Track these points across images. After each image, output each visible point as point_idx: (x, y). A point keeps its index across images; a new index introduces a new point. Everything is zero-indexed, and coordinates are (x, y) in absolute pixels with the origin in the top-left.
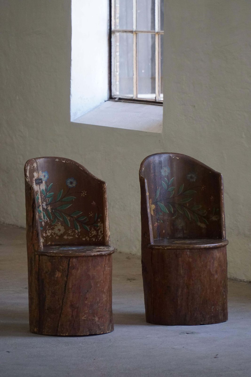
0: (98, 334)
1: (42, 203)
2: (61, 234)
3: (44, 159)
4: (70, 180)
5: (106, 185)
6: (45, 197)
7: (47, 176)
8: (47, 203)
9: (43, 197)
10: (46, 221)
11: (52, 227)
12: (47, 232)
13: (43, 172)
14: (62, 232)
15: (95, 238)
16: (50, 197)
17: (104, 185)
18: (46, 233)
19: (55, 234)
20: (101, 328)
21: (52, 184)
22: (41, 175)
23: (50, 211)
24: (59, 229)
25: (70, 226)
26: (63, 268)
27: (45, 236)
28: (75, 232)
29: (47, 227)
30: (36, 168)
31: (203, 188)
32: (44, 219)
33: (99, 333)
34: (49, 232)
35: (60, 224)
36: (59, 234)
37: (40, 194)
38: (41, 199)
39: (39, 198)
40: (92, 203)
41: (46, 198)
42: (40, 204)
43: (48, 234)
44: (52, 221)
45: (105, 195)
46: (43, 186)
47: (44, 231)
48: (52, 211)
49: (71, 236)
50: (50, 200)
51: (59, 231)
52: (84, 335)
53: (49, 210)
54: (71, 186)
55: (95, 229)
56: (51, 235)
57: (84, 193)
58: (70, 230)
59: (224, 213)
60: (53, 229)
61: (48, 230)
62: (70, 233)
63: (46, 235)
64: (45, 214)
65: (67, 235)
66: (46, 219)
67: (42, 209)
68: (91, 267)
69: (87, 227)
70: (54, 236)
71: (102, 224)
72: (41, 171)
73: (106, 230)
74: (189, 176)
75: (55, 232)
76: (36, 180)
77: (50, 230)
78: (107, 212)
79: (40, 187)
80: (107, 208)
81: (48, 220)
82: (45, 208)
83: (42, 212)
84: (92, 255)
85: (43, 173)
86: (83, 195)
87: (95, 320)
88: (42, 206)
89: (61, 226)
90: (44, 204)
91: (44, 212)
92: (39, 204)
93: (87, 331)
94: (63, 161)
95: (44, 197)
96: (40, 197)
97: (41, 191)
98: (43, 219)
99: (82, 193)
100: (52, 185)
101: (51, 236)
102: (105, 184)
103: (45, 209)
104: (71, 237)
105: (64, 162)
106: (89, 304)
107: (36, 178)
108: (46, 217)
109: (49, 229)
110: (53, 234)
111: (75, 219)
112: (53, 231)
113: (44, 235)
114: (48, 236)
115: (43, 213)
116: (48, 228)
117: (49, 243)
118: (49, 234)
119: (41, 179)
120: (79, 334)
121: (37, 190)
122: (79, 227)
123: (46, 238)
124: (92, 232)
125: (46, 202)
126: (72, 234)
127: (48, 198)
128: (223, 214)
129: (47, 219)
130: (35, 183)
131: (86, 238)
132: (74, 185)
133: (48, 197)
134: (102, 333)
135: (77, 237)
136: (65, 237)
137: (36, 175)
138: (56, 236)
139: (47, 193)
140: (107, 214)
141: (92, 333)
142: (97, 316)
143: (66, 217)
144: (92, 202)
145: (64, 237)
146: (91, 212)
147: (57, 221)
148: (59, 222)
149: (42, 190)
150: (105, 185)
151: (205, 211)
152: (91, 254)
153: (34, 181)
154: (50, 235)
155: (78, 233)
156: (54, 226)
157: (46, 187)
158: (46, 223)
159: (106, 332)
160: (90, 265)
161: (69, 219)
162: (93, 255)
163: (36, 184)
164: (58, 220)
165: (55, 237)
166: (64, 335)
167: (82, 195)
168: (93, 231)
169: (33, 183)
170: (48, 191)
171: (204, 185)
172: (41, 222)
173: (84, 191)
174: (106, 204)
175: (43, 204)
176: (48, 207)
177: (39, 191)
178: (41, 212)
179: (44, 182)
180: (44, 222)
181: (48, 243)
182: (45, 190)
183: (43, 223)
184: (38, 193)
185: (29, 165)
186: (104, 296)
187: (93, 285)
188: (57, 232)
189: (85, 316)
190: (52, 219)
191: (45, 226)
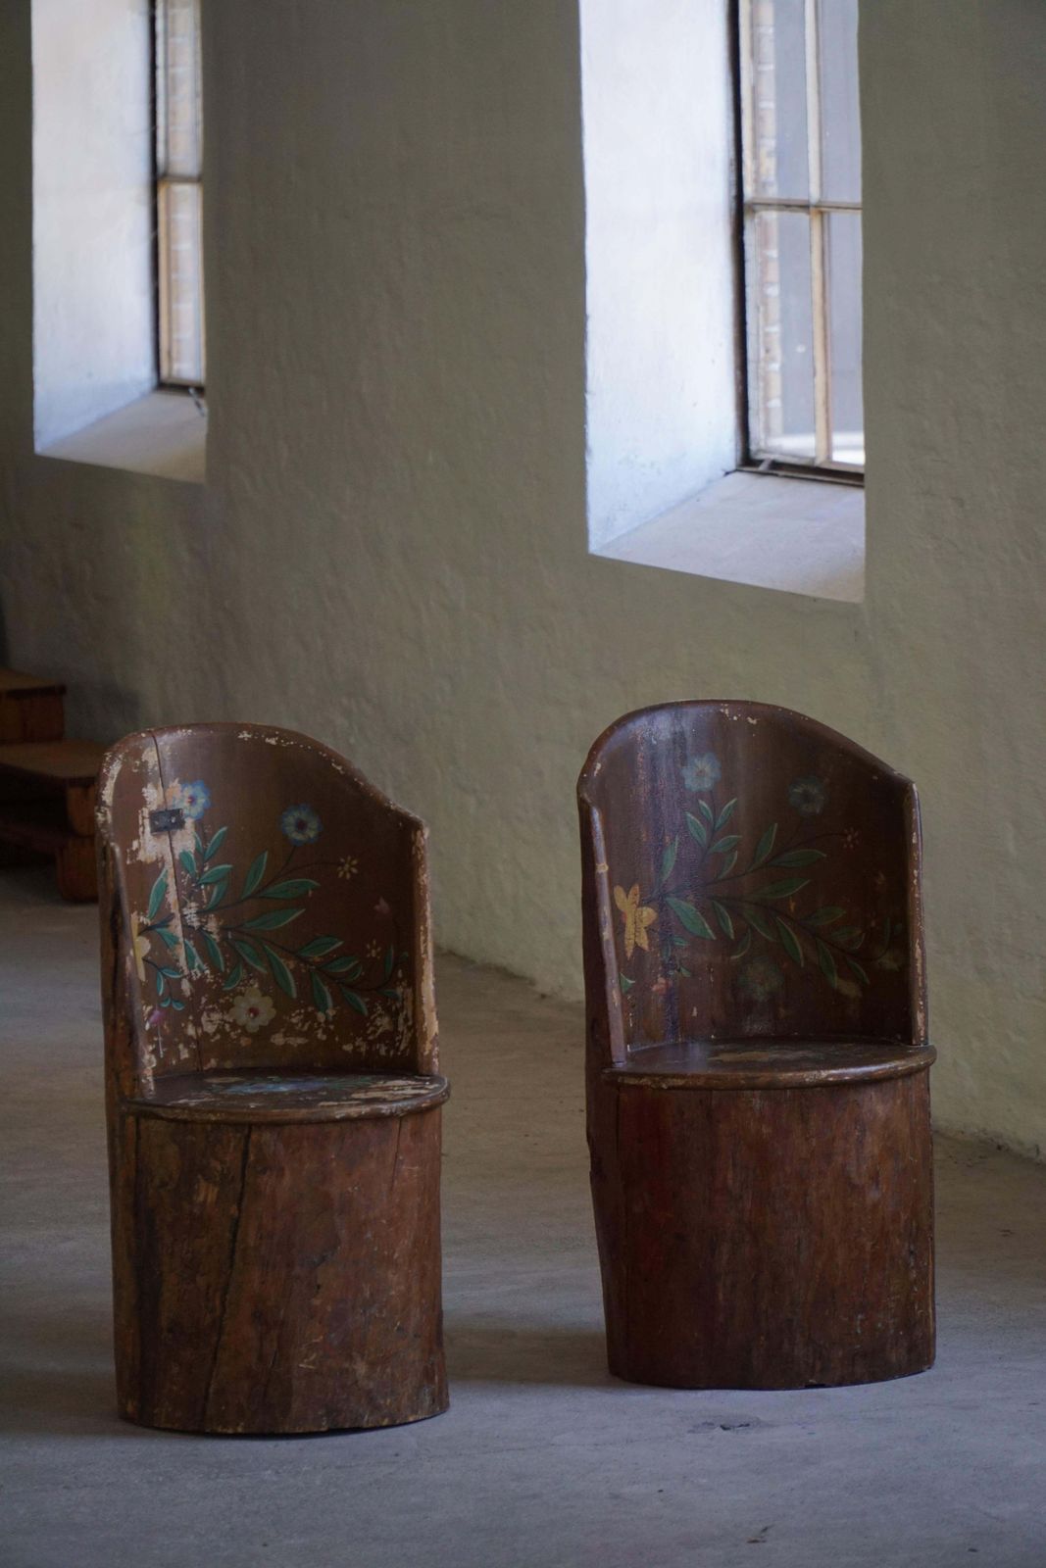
0: (365, 1426)
1: (183, 905)
2: (260, 1027)
3: (190, 731)
4: (296, 814)
5: (426, 836)
6: (196, 880)
7: (202, 800)
8: (202, 904)
9: (185, 881)
10: (199, 975)
11: (221, 1001)
12: (204, 1019)
13: (184, 782)
14: (264, 1019)
15: (386, 1045)
16: (216, 882)
17: (416, 835)
18: (197, 1024)
19: (234, 1026)
20: (382, 1402)
21: (224, 829)
22: (178, 795)
23: (215, 936)
24: (253, 1007)
25: (295, 995)
26: (223, 1169)
27: (195, 1038)
28: (315, 1020)
29: (204, 1000)
30: (157, 768)
31: (849, 838)
32: (191, 968)
33: (370, 1425)
34: (211, 1021)
35: (256, 986)
36: (253, 1025)
37: (172, 870)
38: (177, 890)
39: (167, 886)
40: (377, 907)
41: (199, 886)
42: (172, 911)
43: (205, 1029)
44: (225, 977)
45: (419, 877)
46: (186, 841)
47: (191, 1018)
48: (224, 939)
49: (300, 1034)
50: (217, 896)
51: (252, 1015)
52: (307, 1430)
53: (211, 933)
54: (297, 836)
55: (387, 1010)
56: (220, 1030)
57: (347, 866)
58: (298, 1011)
59: (921, 939)
60: (227, 1008)
61: (205, 1014)
62: (297, 1024)
63: (200, 1031)
64: (194, 950)
65: (283, 1030)
66: (199, 967)
67: (180, 928)
68: (334, 1164)
69: (358, 999)
70: (232, 1033)
71: (409, 991)
72: (177, 780)
73: (422, 1012)
74: (799, 790)
75: (235, 1021)
76: (154, 816)
77: (213, 1010)
78: (425, 941)
79: (171, 844)
80: (426, 929)
81: (208, 972)
82: (196, 924)
83: (181, 940)
84: (338, 1117)
85: (186, 789)
86: (345, 873)
87: (354, 1371)
88: (183, 916)
89: (260, 995)
90: (191, 910)
91: (191, 943)
92: (170, 909)
93: (322, 1416)
94: (267, 740)
95: (192, 880)
96: (171, 881)
97: (177, 857)
98: (185, 968)
99: (342, 865)
100: (224, 833)
101: (218, 1037)
102: (419, 833)
103: (193, 928)
104: (300, 1041)
105: (273, 741)
106: (329, 1309)
107: (154, 807)
108: (198, 961)
109: (211, 1006)
110: (227, 1027)
111: (314, 967)
112: (226, 1017)
113: (191, 1031)
114: (206, 1034)
115: (186, 945)
116: (206, 1004)
117: (213, 1063)
118: (210, 1028)
119: (177, 813)
120: (287, 1429)
121: (160, 856)
122: (330, 1003)
123: (197, 1042)
124: (376, 1018)
125: (198, 899)
126: (306, 1028)
127: (206, 884)
128: (917, 946)
129: (204, 967)
130: (148, 829)
131: (354, 1043)
132: (312, 834)
133: (204, 881)
134: (386, 1422)
135: (324, 1038)
136: (278, 1039)
137: (155, 795)
138: (239, 1036)
139: (204, 867)
140: (426, 952)
141: (339, 1426)
142: (363, 1356)
143: (282, 961)
144: (378, 903)
145: (272, 1040)
146: (374, 942)
147: (243, 974)
148: (251, 981)
149: (180, 855)
150: (422, 835)
151: (858, 932)
152: (332, 1115)
153: (147, 822)
154: (214, 1030)
155: (327, 1022)
156: (233, 997)
157: (197, 843)
158: (199, 985)
159: (406, 1417)
160: (333, 1156)
161: (292, 966)
162: (343, 1115)
163: (152, 832)
164: (249, 972)
165: (238, 1039)
166: (230, 1431)
167: (341, 874)
168: (380, 1015)
169: (141, 829)
170: (207, 858)
171: (852, 829)
172: (180, 982)
173: (349, 858)
174: (426, 910)
175: (186, 911)
176: (206, 923)
177: (169, 858)
178: (176, 942)
179: (189, 823)
180: (190, 980)
181: (209, 1061)
182: (195, 854)
183: (186, 986)
184: (163, 866)
185: (120, 756)
186: (392, 1277)
187: (343, 1234)
188: (244, 1018)
189: (312, 1358)
190: (223, 969)
191: (192, 995)
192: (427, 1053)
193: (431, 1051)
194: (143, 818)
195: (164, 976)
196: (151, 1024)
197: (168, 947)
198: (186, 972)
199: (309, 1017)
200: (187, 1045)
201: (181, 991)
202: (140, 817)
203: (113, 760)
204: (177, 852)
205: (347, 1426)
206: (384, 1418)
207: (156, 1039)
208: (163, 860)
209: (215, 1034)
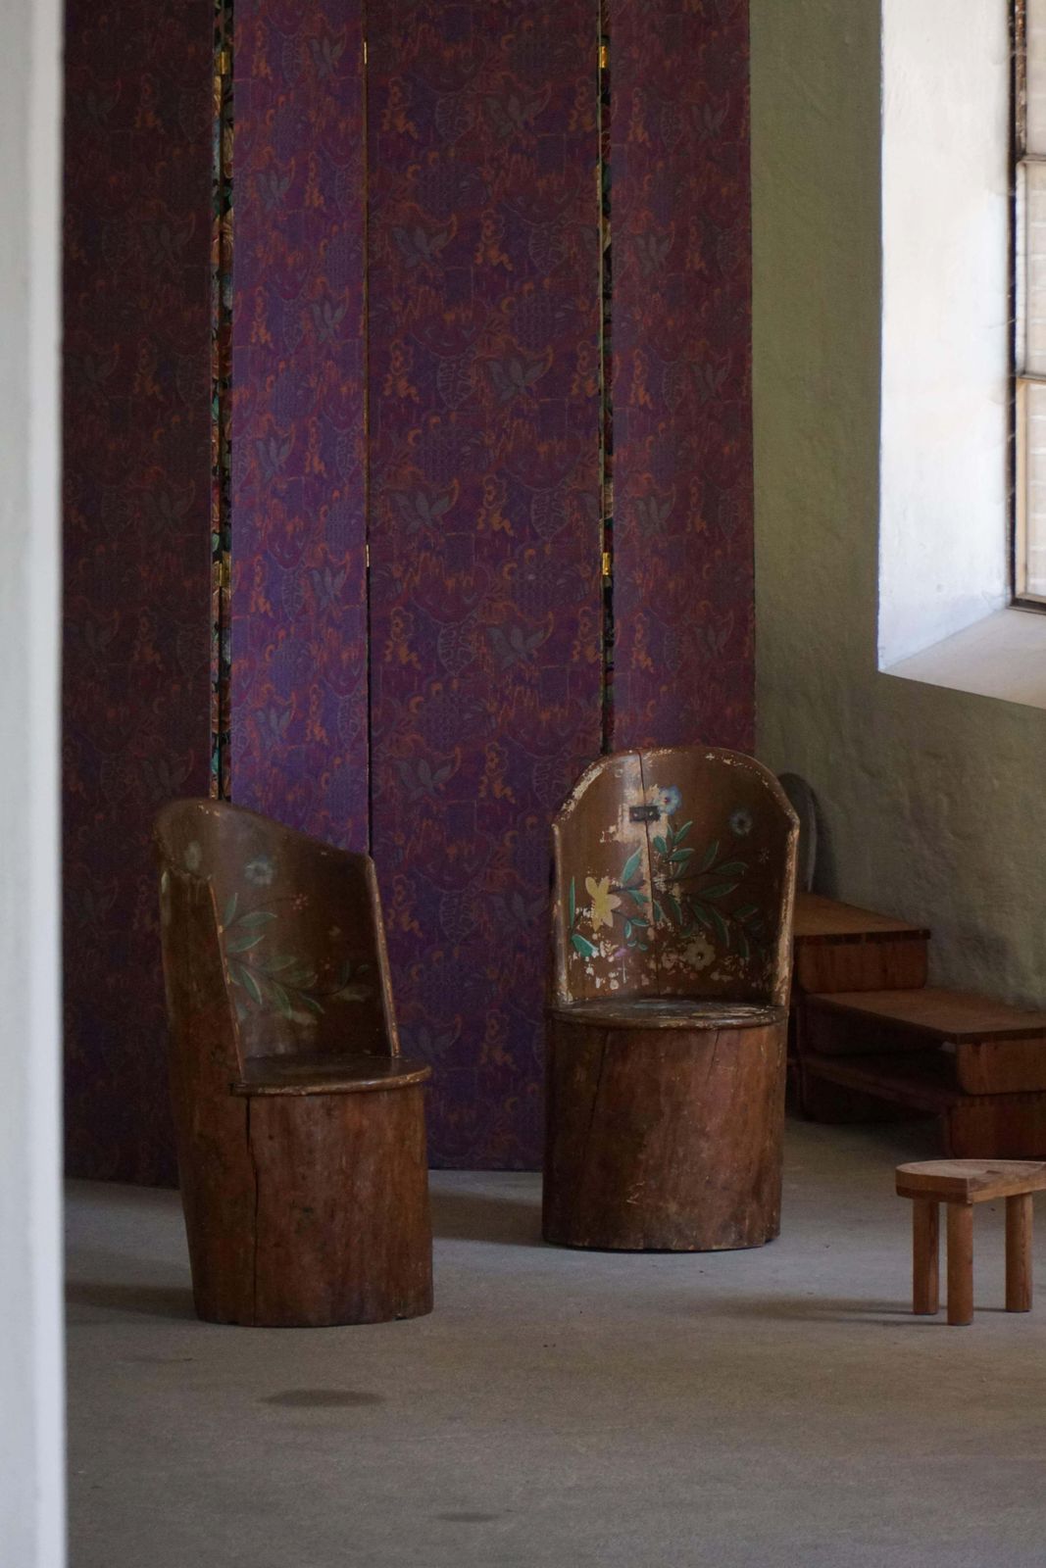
1: (653, 875)
2: (705, 967)
4: (740, 815)
6: (666, 858)
7: (675, 801)
8: (670, 875)
9: (656, 858)
10: (663, 925)
11: (679, 946)
12: (664, 958)
13: (662, 787)
14: (707, 961)
16: (685, 860)
19: (686, 964)
20: (689, 1233)
21: (690, 823)
22: (656, 796)
23: (676, 899)
24: (699, 952)
25: (728, 944)
27: (656, 971)
28: (738, 963)
29: (665, 944)
32: (656, 920)
34: (669, 960)
35: (704, 937)
36: (700, 966)
37: (646, 849)
38: (650, 864)
39: (640, 861)
41: (667, 862)
42: (644, 879)
43: (664, 965)
44: (682, 928)
46: (660, 829)
47: (653, 956)
48: (684, 901)
49: (729, 973)
50: (683, 870)
51: (699, 958)
52: (629, 1247)
53: (674, 896)
54: (739, 831)
56: (676, 967)
58: (729, 957)
60: (682, 951)
61: (665, 954)
63: (660, 966)
64: (660, 908)
65: (719, 970)
66: (663, 921)
67: (649, 891)
68: (663, 1060)
70: (684, 970)
72: (656, 786)
75: (687, 961)
76: (633, 810)
77: (671, 952)
78: (786, 910)
79: (647, 831)
80: (787, 901)
81: (670, 924)
82: (663, 890)
83: (650, 900)
85: (663, 792)
87: (668, 1208)
89: (706, 943)
90: (660, 879)
91: (657, 903)
92: (641, 877)
93: (640, 1239)
94: (725, 761)
95: (662, 858)
96: (644, 858)
97: (651, 840)
98: (651, 920)
99: (762, 853)
100: (690, 826)
101: (674, 971)
103: (661, 892)
104: (729, 978)
105: (728, 762)
107: (634, 803)
108: (663, 915)
109: (670, 949)
110: (681, 965)
111: (741, 926)
112: (681, 958)
113: (652, 965)
114: (664, 969)
115: (653, 904)
116: (667, 947)
117: (668, 990)
118: (668, 965)
119: (654, 808)
121: (637, 839)
123: (657, 974)
125: (667, 872)
127: (673, 861)
129: (667, 920)
130: (627, 819)
132: (747, 830)
134: (691, 1248)
136: (715, 976)
137: (636, 795)
138: (689, 972)
139: (673, 849)
140: (785, 917)
142: (675, 1198)
143: (723, 920)
144: (775, 882)
145: (711, 976)
146: (771, 910)
147: (695, 928)
148: (701, 933)
149: (654, 839)
150: (792, 834)
153: (626, 814)
154: (671, 966)
155: (745, 965)
156: (687, 944)
157: (669, 831)
158: (662, 933)
160: (663, 1054)
161: (729, 924)
163: (631, 821)
164: (699, 927)
165: (688, 974)
166: (581, 1244)
167: (762, 860)
169: (620, 818)
170: (676, 842)
172: (646, 929)
173: (765, 849)
175: (655, 880)
176: (672, 889)
177: (645, 840)
178: (646, 901)
179: (663, 817)
180: (655, 929)
181: (665, 988)
182: (667, 839)
183: (651, 933)
184: (639, 845)
185: (603, 765)
186: (704, 1144)
187: (667, 1110)
188: (694, 960)
189: (636, 1196)
190: (681, 922)
191: (656, 940)
192: (776, 990)
193: (780, 989)
194: (623, 811)
195: (632, 924)
196: (615, 958)
197: (637, 904)
198: (652, 923)
199: (735, 962)
200: (648, 976)
201: (647, 936)
202: (620, 810)
203: (594, 767)
204: (652, 837)
205: (659, 1247)
206: (690, 1244)
207: (619, 969)
208: (639, 842)
209: (671, 970)
